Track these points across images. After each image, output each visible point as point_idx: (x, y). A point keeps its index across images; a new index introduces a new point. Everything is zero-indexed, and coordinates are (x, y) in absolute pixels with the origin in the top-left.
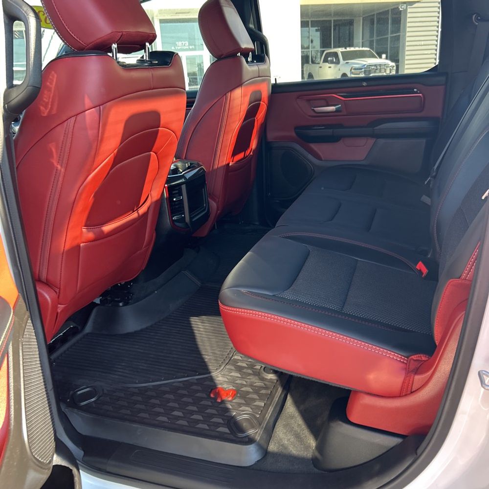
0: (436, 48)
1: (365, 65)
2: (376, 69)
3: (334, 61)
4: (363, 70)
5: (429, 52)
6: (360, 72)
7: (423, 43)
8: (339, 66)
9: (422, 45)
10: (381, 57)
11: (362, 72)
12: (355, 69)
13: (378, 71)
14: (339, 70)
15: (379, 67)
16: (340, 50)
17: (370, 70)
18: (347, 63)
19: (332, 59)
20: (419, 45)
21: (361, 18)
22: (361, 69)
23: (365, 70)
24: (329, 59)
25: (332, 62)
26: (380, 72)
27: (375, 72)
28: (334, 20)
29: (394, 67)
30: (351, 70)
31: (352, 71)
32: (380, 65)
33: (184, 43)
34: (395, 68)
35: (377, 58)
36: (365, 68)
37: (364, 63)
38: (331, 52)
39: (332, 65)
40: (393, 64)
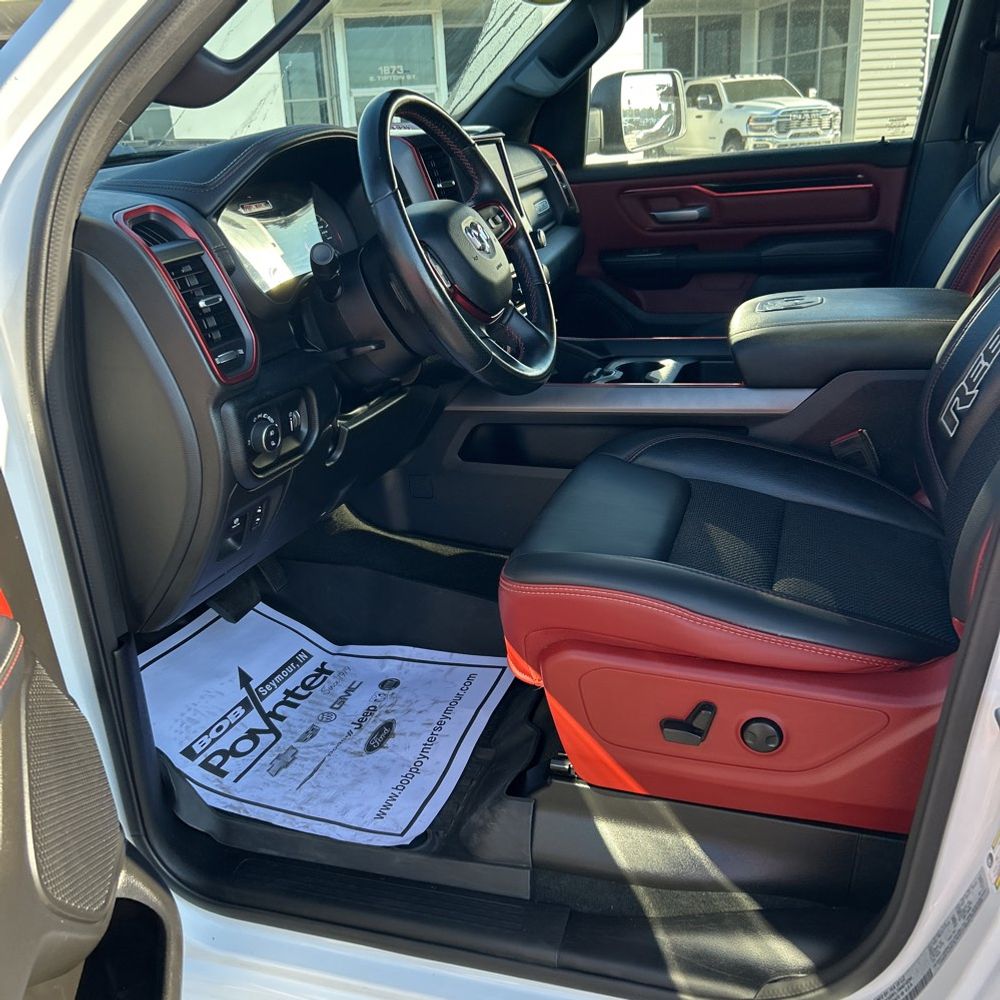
0: (921, 74)
1: (778, 111)
2: (803, 120)
3: (711, 102)
4: (774, 122)
5: (907, 83)
6: (769, 126)
7: (894, 64)
8: (719, 114)
9: (892, 69)
10: (806, 94)
11: (772, 126)
12: (756, 120)
13: (804, 124)
14: (721, 122)
15: (807, 116)
16: (720, 81)
17: (788, 123)
18: (739, 107)
19: (705, 98)
20: (888, 69)
21: (757, 13)
22: (771, 120)
23: (778, 123)
24: (699, 99)
25: (705, 106)
26: (810, 126)
27: (799, 126)
28: (701, 18)
29: (836, 115)
30: (748, 122)
31: (751, 124)
32: (810, 111)
33: (394, 68)
34: (839, 117)
35: (798, 95)
36: (779, 118)
37: (778, 107)
38: (701, 85)
39: (705, 113)
40: (836, 109)
